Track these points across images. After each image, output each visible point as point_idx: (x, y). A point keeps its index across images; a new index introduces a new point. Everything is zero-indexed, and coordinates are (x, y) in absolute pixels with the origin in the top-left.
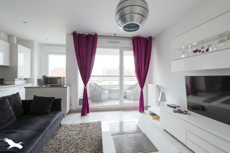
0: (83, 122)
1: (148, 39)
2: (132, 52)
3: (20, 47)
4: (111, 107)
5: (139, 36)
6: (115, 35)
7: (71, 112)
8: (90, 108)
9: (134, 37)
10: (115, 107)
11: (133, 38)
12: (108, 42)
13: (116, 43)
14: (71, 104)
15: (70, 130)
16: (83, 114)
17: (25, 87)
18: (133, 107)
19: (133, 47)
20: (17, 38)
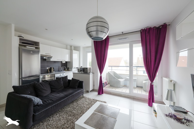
0: (95, 99)
1: (161, 27)
2: (141, 44)
3: (74, 51)
4: (121, 93)
5: (147, 27)
6: (122, 32)
7: (93, 90)
8: (104, 90)
9: (142, 29)
10: (125, 94)
11: (141, 31)
12: (118, 40)
13: (125, 39)
14: (94, 86)
15: (86, 101)
16: (99, 94)
17: (73, 73)
18: (143, 98)
19: (141, 39)
20: (73, 47)
